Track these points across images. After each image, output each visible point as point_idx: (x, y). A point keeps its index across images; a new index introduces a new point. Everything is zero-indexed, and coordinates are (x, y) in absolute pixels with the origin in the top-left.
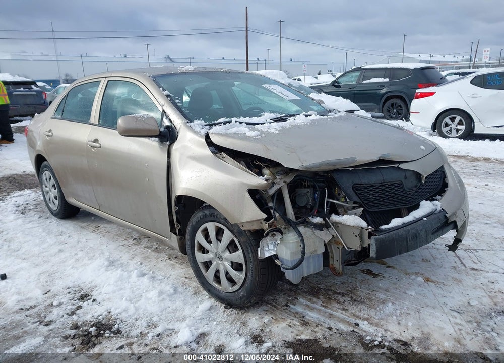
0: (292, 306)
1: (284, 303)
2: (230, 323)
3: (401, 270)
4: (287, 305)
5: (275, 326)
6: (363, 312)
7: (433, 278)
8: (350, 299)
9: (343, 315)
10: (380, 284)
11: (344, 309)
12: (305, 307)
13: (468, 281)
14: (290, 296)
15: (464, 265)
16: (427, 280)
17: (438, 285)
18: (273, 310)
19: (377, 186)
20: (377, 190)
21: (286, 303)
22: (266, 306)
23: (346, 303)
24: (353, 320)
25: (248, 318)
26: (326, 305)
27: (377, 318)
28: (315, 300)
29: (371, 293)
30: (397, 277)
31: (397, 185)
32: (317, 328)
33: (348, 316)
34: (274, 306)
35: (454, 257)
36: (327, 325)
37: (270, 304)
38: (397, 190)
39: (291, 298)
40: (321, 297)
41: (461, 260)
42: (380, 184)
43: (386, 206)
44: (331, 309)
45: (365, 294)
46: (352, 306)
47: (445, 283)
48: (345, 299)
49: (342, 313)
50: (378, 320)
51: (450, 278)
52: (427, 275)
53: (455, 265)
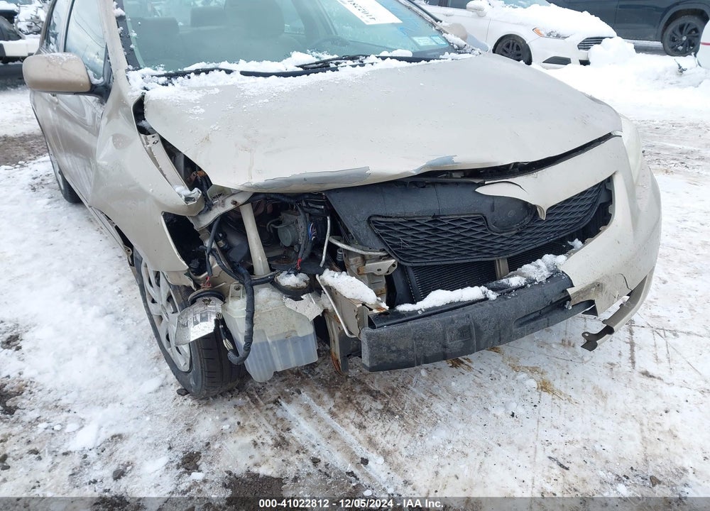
0: (284, 404)
1: (274, 397)
2: (171, 420)
3: (510, 358)
4: (276, 402)
5: (232, 441)
6: (388, 437)
7: (557, 384)
8: (381, 407)
9: (353, 437)
10: (453, 384)
11: (361, 427)
12: (302, 410)
13: (622, 397)
14: (289, 385)
15: (633, 363)
16: (544, 387)
17: (557, 401)
18: (250, 407)
19: (422, 222)
20: (422, 230)
21: (276, 397)
22: (244, 398)
23: (370, 414)
24: (362, 451)
25: (202, 416)
26: (337, 412)
27: (405, 454)
28: (326, 398)
29: (426, 398)
30: (493, 372)
31: (469, 221)
32: (297, 456)
33: (360, 442)
34: (255, 401)
35: (622, 343)
36: (314, 453)
37: (251, 396)
38: (470, 230)
39: (288, 390)
40: (338, 394)
41: (632, 350)
42: (430, 219)
43: (445, 257)
44: (340, 422)
45: (414, 400)
46: (376, 422)
47: (574, 396)
48: (374, 404)
49: (353, 434)
50: (403, 459)
51: (589, 388)
52: (548, 377)
53: (615, 359)
